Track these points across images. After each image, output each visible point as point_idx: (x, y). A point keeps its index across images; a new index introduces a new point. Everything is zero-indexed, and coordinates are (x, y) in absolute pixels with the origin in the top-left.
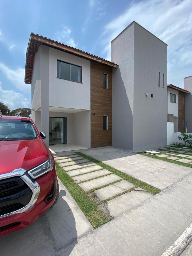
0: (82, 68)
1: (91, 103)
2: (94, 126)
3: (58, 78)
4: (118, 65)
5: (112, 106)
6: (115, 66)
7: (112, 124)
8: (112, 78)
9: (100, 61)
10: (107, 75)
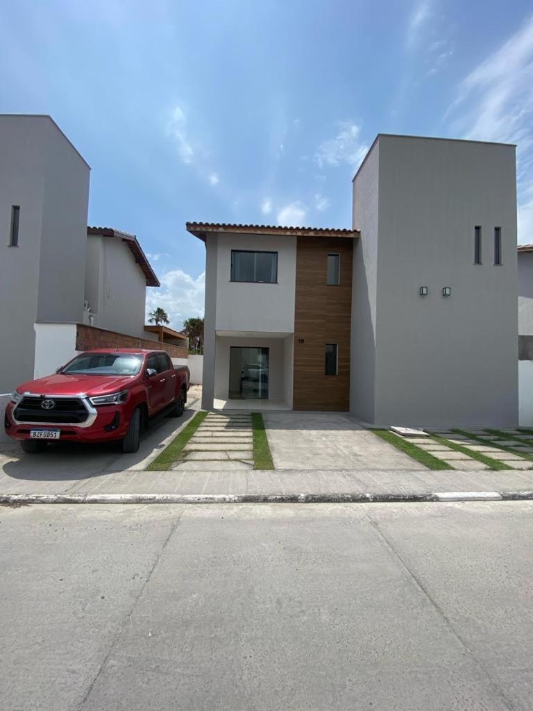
0: (279, 254)
1: (296, 319)
2: (300, 365)
3: (233, 280)
4: (358, 230)
5: (350, 322)
6: (352, 236)
7: (349, 362)
8: (352, 258)
9: (312, 234)
10: (338, 255)
